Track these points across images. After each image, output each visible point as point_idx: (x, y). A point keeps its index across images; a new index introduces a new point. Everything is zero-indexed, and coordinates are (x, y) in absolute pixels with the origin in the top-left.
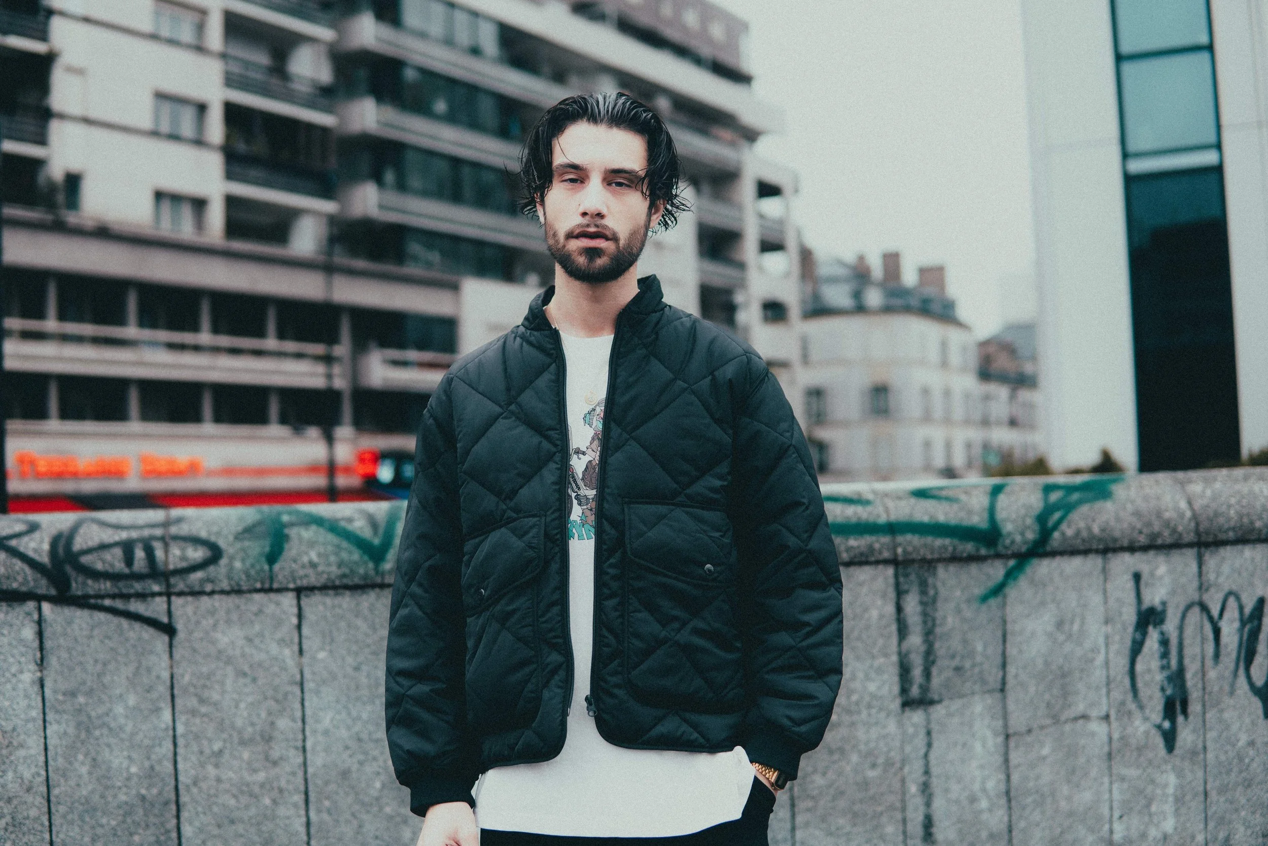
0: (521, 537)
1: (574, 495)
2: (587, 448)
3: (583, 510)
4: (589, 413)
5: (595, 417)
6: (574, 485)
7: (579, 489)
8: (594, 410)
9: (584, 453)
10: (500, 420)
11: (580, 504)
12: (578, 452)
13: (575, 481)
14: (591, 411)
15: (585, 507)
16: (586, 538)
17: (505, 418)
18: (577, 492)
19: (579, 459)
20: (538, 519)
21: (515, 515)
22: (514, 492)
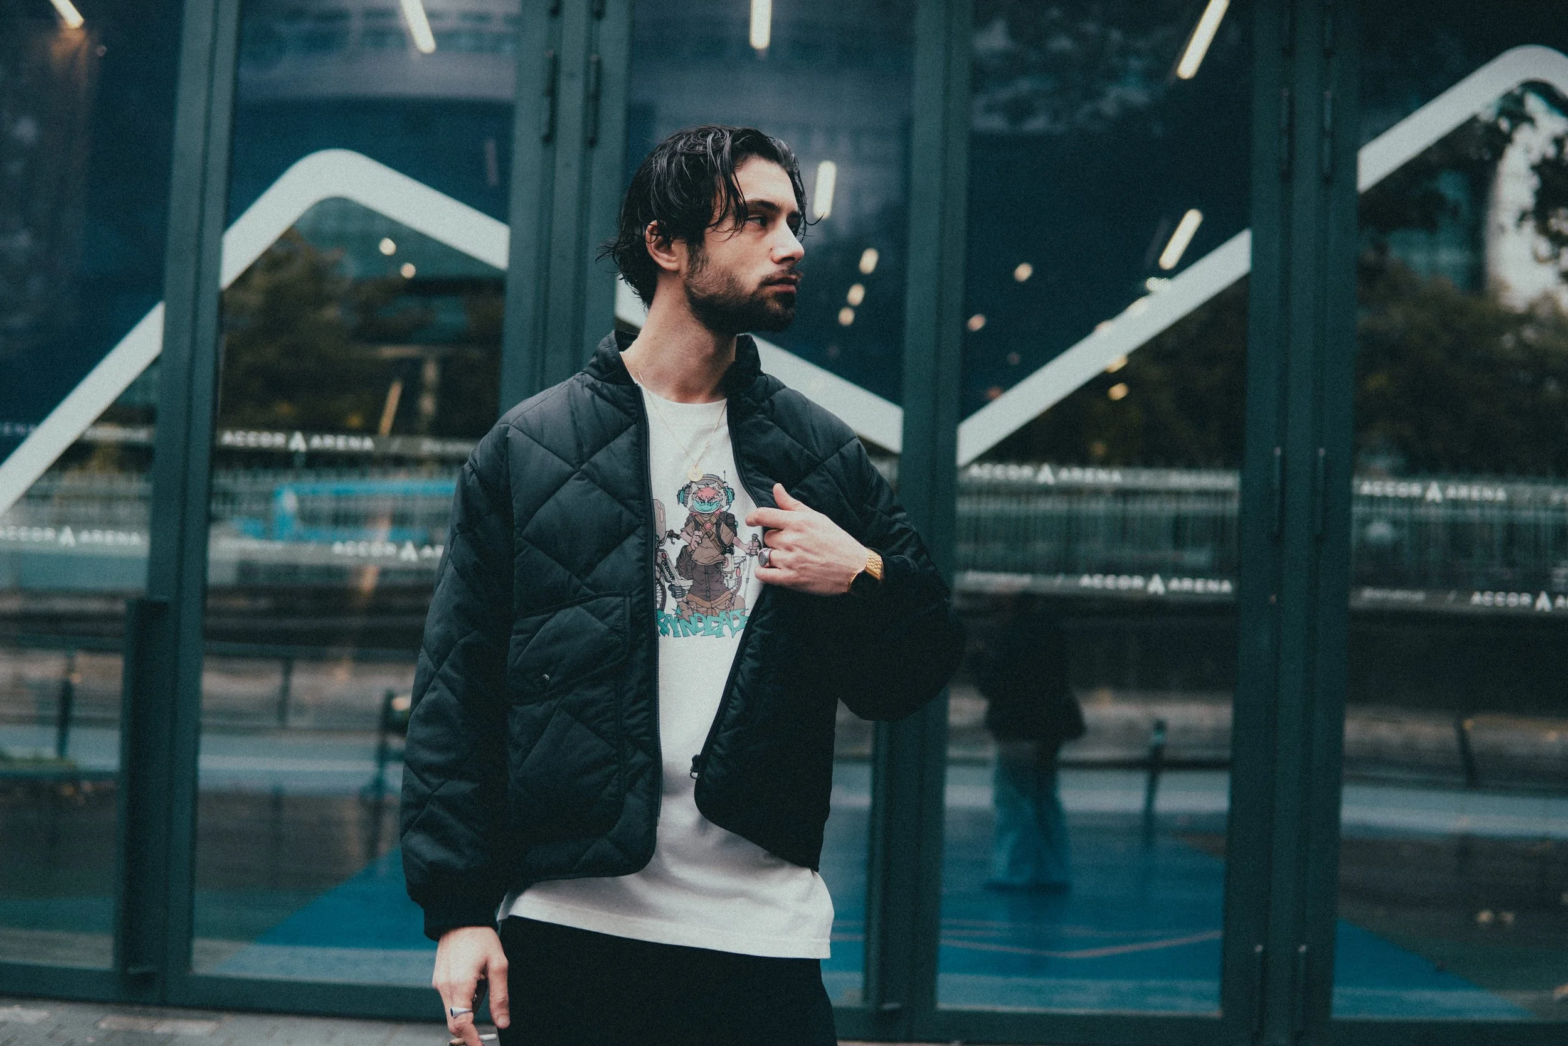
0: (602, 618)
1: (667, 585)
2: (682, 531)
3: (678, 602)
4: (683, 490)
5: (690, 496)
6: (668, 573)
7: (673, 578)
8: (689, 487)
9: (678, 537)
10: (571, 480)
11: (674, 596)
12: (672, 535)
13: (668, 569)
14: (686, 488)
15: (680, 600)
16: (681, 635)
17: (578, 479)
18: (671, 582)
19: (673, 543)
20: (621, 599)
21: (594, 594)
22: (590, 567)
